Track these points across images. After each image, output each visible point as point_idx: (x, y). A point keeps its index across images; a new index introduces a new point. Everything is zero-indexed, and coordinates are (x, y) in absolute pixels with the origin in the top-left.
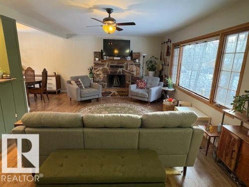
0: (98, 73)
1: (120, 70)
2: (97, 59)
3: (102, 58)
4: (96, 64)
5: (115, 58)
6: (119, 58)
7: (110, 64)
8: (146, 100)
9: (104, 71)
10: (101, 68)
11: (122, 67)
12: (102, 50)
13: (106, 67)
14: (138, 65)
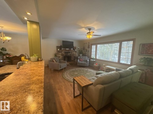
0: (59, 56)
1: (69, 54)
2: (59, 49)
3: (61, 49)
4: (59, 52)
5: (67, 49)
6: (68, 49)
7: (65, 52)
8: (86, 65)
9: (62, 55)
10: (61, 53)
11: (70, 53)
12: (61, 46)
13: (63, 53)
14: (76, 52)
